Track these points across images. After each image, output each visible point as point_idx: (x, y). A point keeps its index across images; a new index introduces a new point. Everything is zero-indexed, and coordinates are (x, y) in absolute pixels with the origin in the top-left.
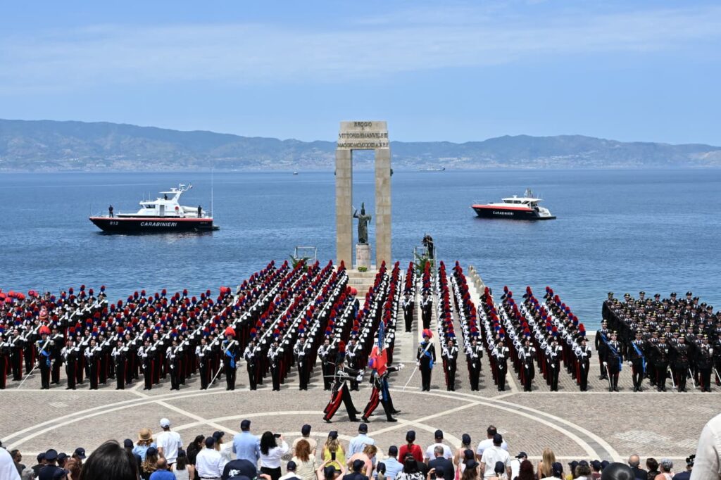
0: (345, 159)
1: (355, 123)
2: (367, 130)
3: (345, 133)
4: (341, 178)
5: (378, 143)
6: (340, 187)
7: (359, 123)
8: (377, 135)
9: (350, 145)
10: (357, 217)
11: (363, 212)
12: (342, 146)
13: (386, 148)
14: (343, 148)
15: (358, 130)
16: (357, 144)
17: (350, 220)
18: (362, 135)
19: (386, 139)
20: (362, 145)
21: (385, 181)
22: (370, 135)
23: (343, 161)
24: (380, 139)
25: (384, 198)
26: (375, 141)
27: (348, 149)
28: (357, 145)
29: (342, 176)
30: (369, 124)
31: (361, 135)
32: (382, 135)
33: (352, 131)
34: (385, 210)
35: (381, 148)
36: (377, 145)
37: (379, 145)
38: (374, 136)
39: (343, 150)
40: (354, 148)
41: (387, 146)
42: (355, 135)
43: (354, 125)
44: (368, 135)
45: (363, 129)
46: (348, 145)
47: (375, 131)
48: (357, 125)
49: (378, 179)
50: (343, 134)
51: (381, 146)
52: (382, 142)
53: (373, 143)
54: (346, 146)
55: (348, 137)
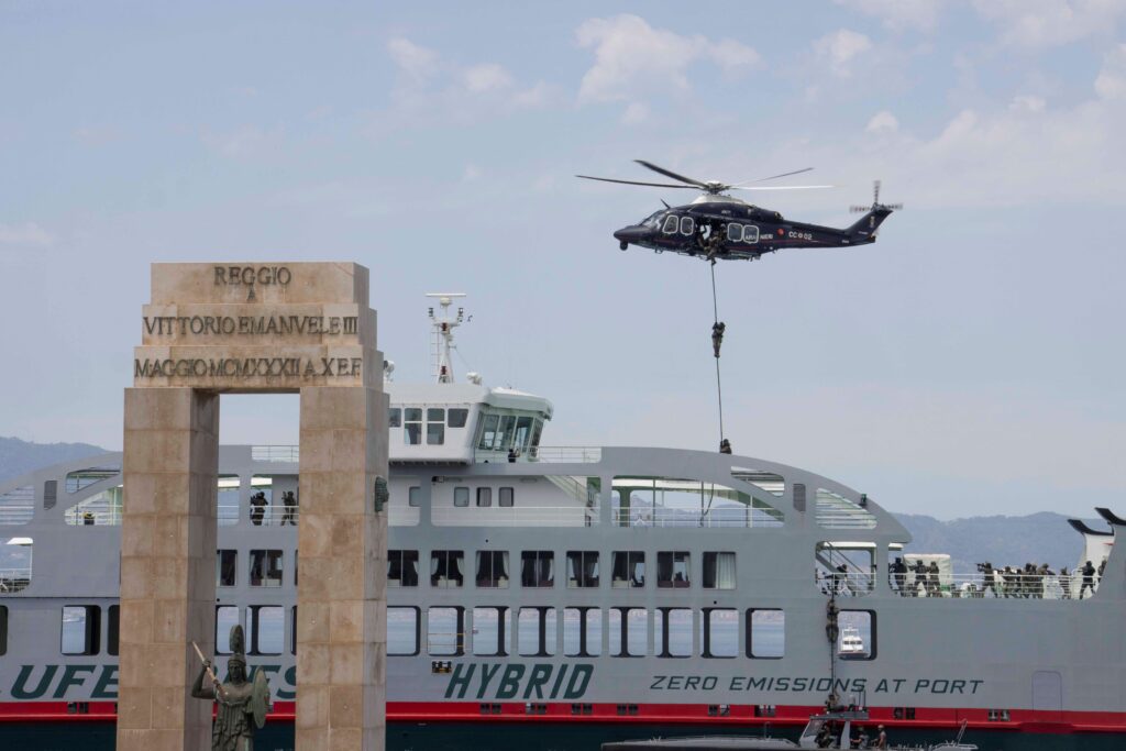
0: (167, 429)
1: (219, 270)
2: (271, 301)
3: (172, 312)
4: (148, 517)
5: (316, 357)
6: (138, 556)
7: (235, 271)
8: (309, 326)
9: (191, 367)
10: (210, 695)
11: (238, 675)
12: (156, 371)
13: (349, 382)
14: (161, 382)
15: (231, 302)
16: (223, 365)
17: (179, 711)
18: (248, 326)
19: (351, 341)
20: (244, 368)
21: (341, 533)
22: (283, 326)
23: (159, 437)
24: (327, 340)
25: (334, 606)
26: (307, 350)
27: (184, 386)
28: (220, 369)
29: (152, 509)
30: (279, 275)
31: (243, 322)
32: (333, 325)
33: (201, 308)
34: (338, 663)
35: (332, 382)
36: (310, 369)
37: (320, 369)
38: (300, 331)
39: (160, 391)
40: (207, 383)
41: (353, 374)
42: (216, 326)
43: (211, 278)
44: (272, 325)
45: (252, 296)
46: (183, 367)
47: (303, 309)
48: (227, 277)
49: (311, 520)
50: (161, 319)
51: (328, 372)
52: (331, 354)
53: (294, 362)
54: (175, 372)
55: (184, 333)
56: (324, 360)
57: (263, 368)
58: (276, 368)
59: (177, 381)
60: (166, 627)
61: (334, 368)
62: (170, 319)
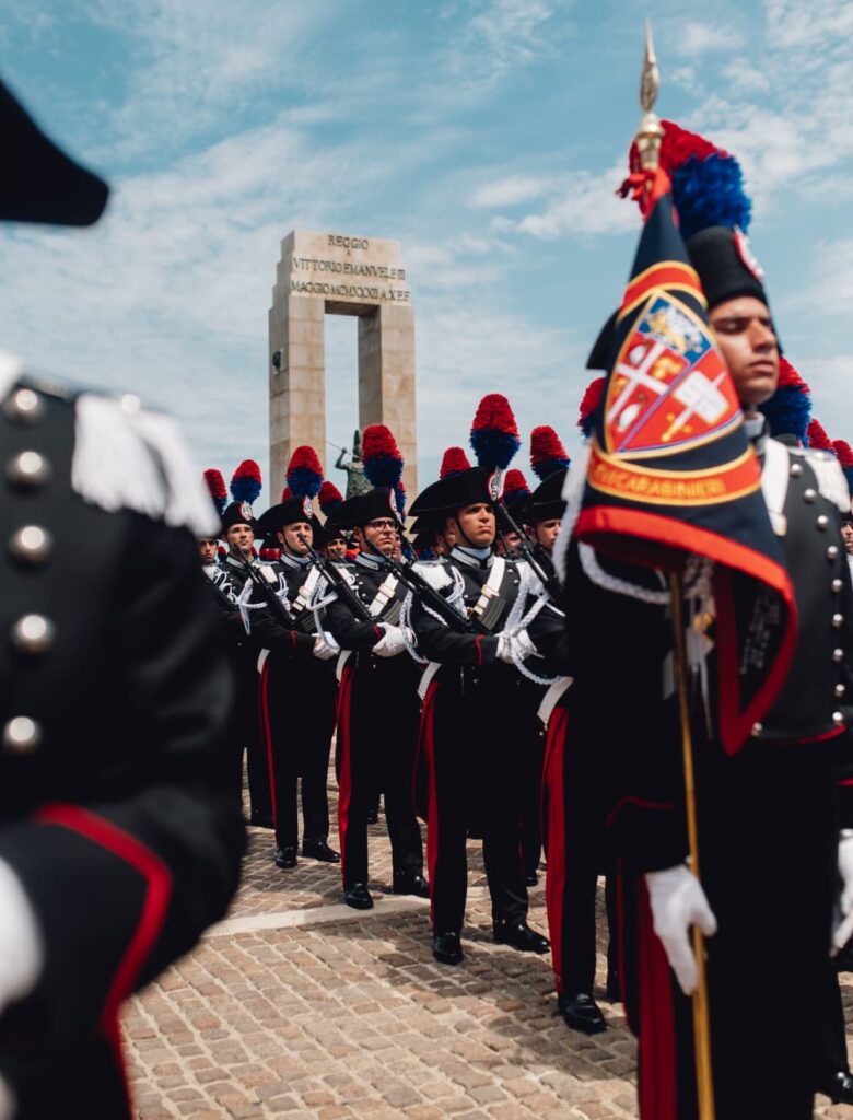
0: (313, 320)
1: (331, 237)
2: (359, 258)
3: (309, 257)
4: (303, 368)
5: (387, 290)
6: (299, 390)
7: (339, 238)
8: (380, 272)
9: (321, 289)
10: (345, 468)
12: (304, 288)
13: (403, 304)
14: (305, 294)
15: (338, 255)
16: (339, 288)
18: (349, 269)
19: (402, 282)
20: (350, 291)
21: (403, 384)
22: (367, 271)
23: (308, 324)
24: (390, 281)
25: (402, 423)
26: (379, 284)
27: (319, 297)
28: (336, 289)
29: (306, 364)
30: (362, 244)
31: (346, 266)
32: (393, 271)
33: (323, 256)
34: (406, 455)
35: (395, 303)
36: (384, 296)
37: (388, 296)
38: (376, 274)
39: (306, 299)
40: (331, 297)
41: (405, 300)
42: (332, 267)
43: (327, 241)
44: (362, 271)
45: (349, 253)
46: (317, 287)
47: (377, 264)
48: (335, 241)
49: (389, 376)
50: (303, 260)
51: (393, 298)
52: (394, 288)
53: (375, 290)
54: (313, 289)
55: (315, 269)
56: (391, 292)
57: (359, 292)
58: (366, 293)
59: (314, 295)
60: (315, 431)
61: (396, 295)
62: (307, 261)
